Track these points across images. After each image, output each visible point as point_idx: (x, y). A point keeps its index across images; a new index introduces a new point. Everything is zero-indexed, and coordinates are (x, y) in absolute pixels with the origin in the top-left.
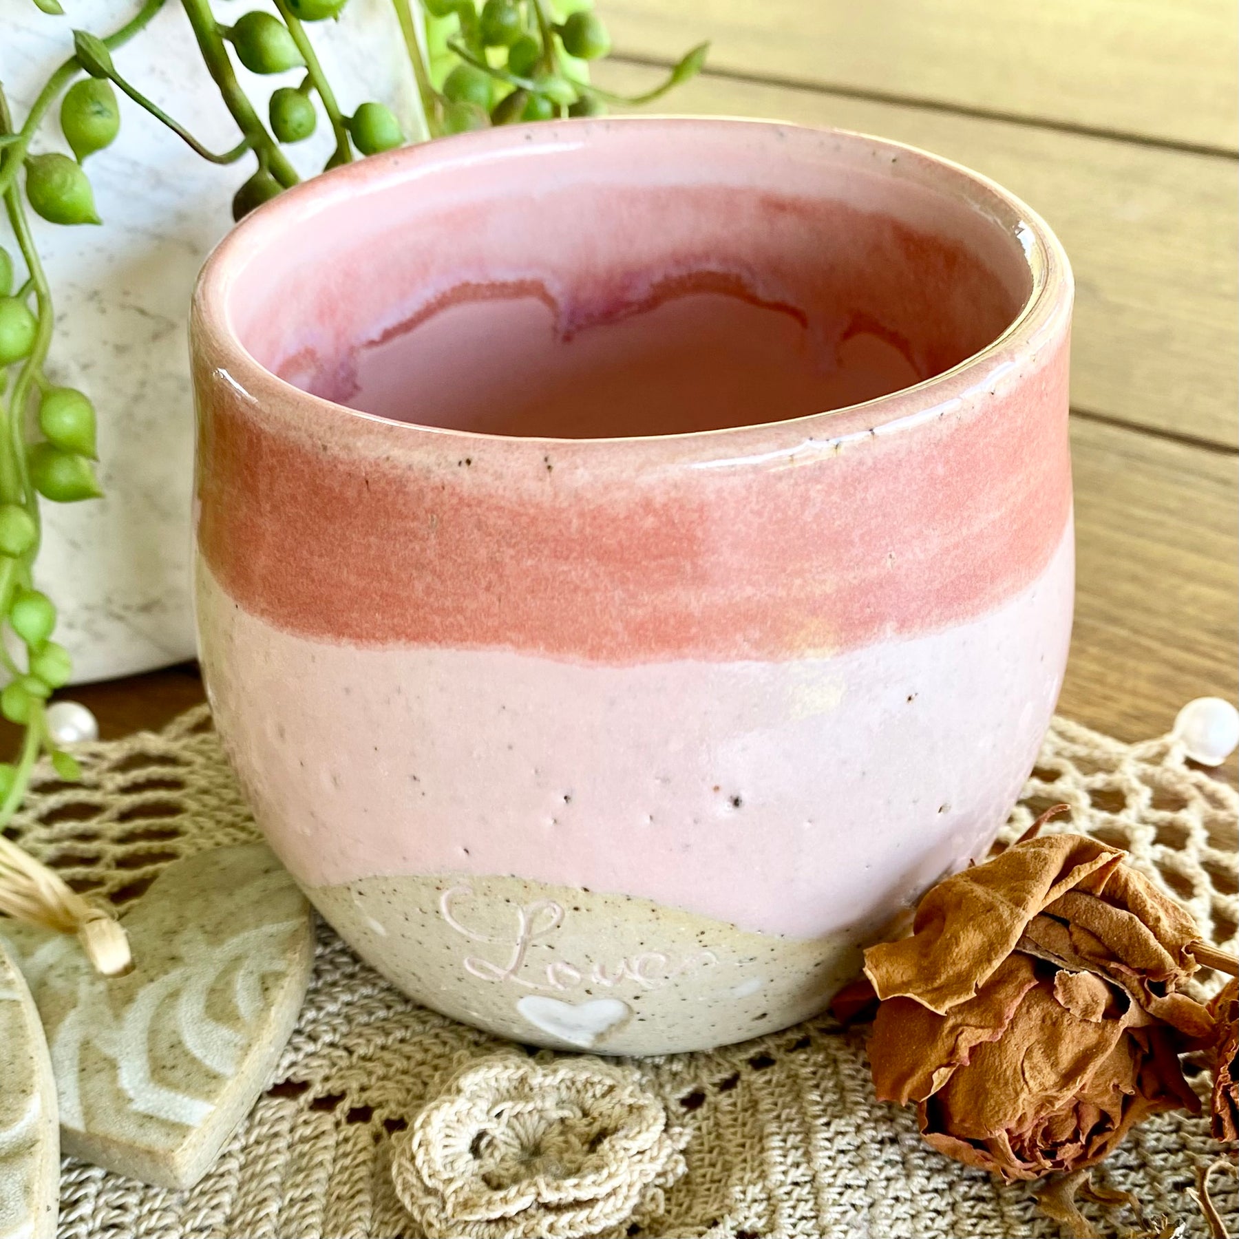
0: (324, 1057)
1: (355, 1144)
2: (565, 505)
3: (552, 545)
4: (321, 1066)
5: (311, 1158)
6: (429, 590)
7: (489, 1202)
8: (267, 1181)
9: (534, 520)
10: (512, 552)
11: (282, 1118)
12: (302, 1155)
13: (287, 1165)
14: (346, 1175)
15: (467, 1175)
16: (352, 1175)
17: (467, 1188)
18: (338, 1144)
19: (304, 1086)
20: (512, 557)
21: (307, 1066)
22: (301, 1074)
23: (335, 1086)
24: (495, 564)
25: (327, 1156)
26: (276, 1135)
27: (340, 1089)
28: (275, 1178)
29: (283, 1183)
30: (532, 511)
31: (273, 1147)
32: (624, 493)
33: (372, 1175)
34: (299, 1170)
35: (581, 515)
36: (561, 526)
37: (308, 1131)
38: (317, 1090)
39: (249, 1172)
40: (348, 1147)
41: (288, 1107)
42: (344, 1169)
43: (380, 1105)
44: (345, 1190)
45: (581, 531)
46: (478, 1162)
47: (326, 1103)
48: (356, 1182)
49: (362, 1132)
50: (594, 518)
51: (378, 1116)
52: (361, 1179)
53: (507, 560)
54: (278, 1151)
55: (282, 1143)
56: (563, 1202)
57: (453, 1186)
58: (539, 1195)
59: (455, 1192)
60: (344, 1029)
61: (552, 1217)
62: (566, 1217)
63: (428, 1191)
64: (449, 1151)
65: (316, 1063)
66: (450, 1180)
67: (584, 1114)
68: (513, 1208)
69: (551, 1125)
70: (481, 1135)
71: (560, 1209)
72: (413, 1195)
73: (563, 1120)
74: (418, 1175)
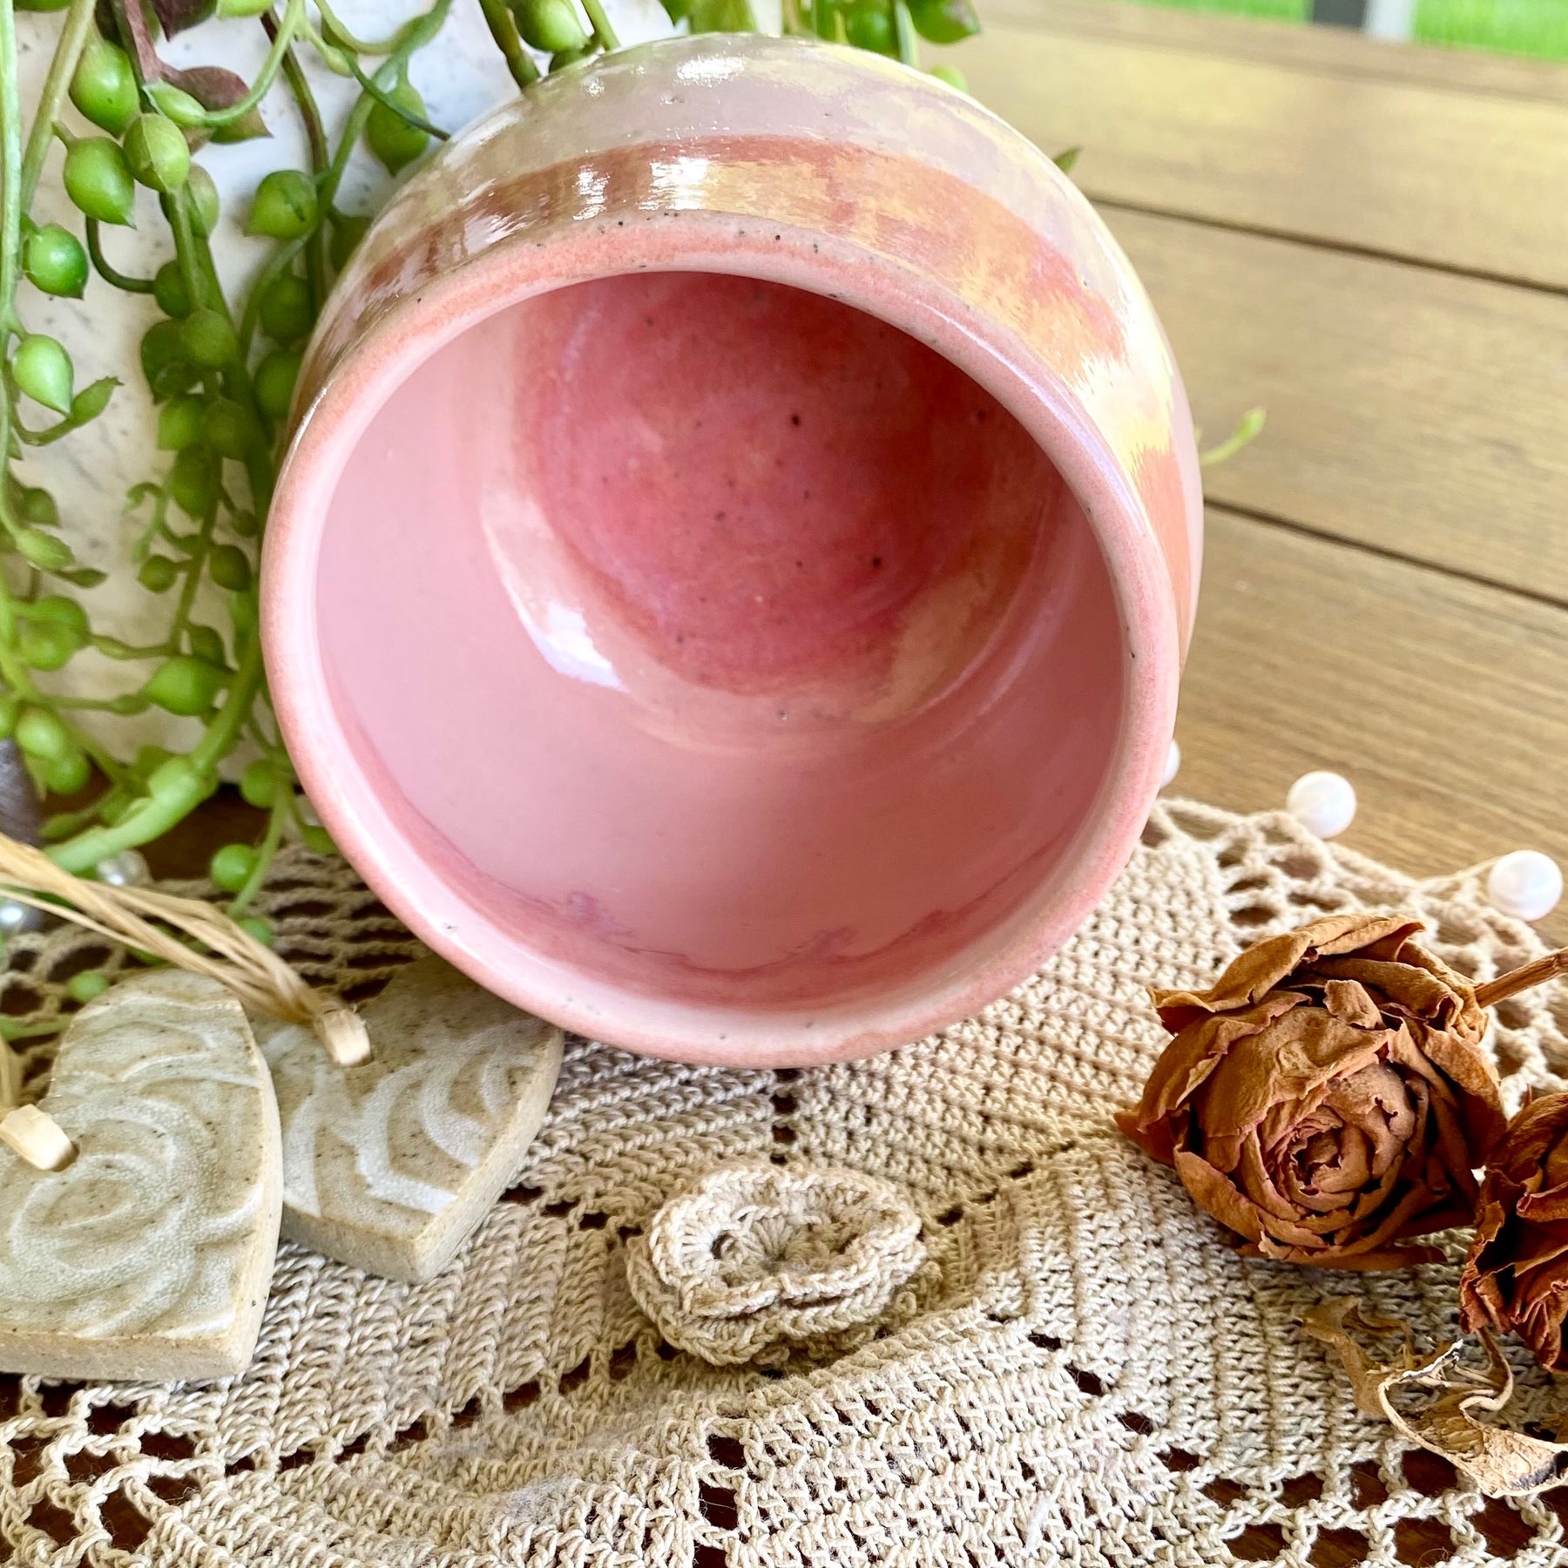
0: (559, 1163)
1: (587, 1250)
4: (555, 1172)
5: (540, 1262)
7: (730, 1296)
8: (493, 1281)
11: (512, 1222)
12: (530, 1259)
13: (513, 1266)
14: (576, 1281)
15: (708, 1273)
16: (582, 1280)
17: (706, 1286)
18: (568, 1250)
19: (537, 1192)
21: (541, 1172)
22: (536, 1179)
23: (570, 1192)
25: (558, 1260)
26: (505, 1237)
27: (574, 1195)
28: (502, 1279)
29: (509, 1284)
31: (500, 1250)
33: (604, 1282)
34: (527, 1273)
37: (538, 1235)
38: (551, 1197)
39: (474, 1273)
40: (580, 1253)
41: (519, 1212)
42: (574, 1274)
43: (616, 1212)
44: (574, 1295)
46: (718, 1262)
47: (559, 1209)
48: (586, 1288)
49: (596, 1238)
51: (613, 1223)
52: (592, 1284)
54: (505, 1254)
55: (510, 1247)
56: (808, 1299)
57: (691, 1283)
58: (782, 1290)
59: (693, 1289)
60: (581, 1135)
61: (795, 1313)
62: (811, 1312)
63: (665, 1289)
64: (688, 1249)
65: (550, 1168)
66: (688, 1277)
67: (834, 1219)
68: (756, 1302)
69: (797, 1232)
70: (723, 1237)
71: (804, 1305)
72: (648, 1294)
73: (810, 1227)
74: (656, 1272)
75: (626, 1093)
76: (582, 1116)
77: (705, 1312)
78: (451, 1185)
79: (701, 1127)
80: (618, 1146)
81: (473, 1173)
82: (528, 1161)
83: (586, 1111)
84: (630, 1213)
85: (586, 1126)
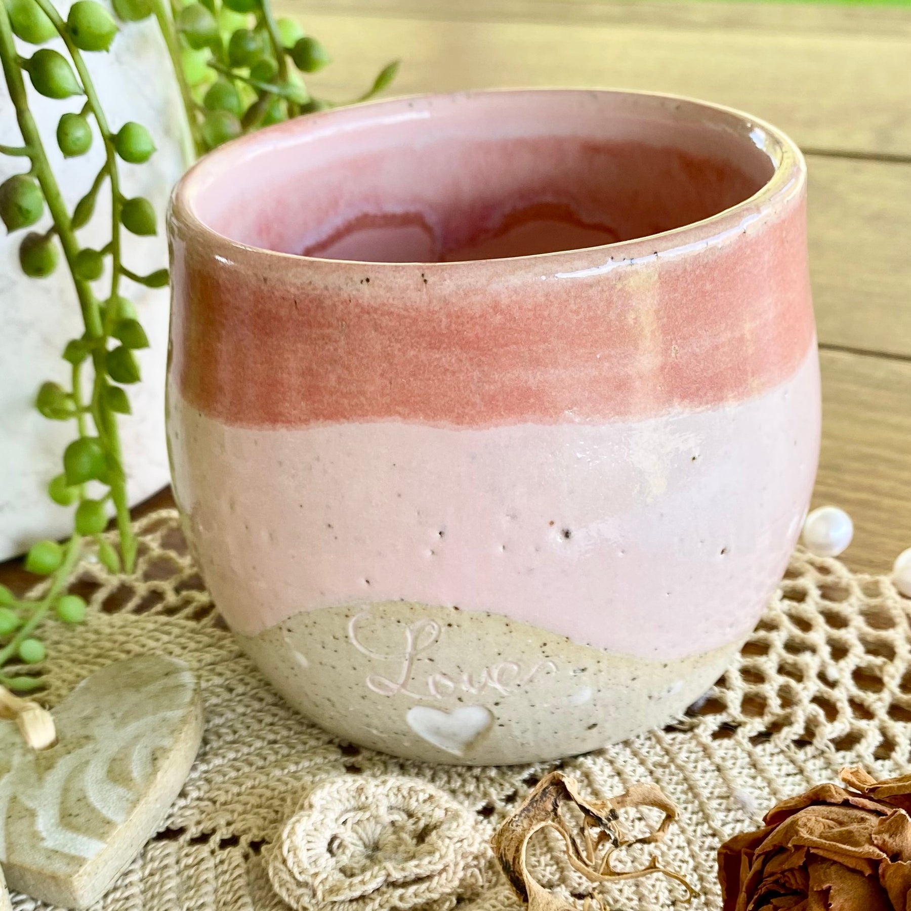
0: (193, 808)
1: (230, 864)
2: (437, 308)
3: (428, 339)
4: (192, 814)
5: (197, 879)
6: (340, 379)
7: (351, 885)
8: (166, 898)
9: (415, 320)
10: (399, 346)
11: (168, 855)
12: (190, 878)
13: (178, 887)
14: (228, 887)
15: (329, 869)
16: (232, 886)
17: (330, 878)
18: (216, 866)
19: (182, 830)
20: (399, 350)
21: (181, 816)
22: (178, 823)
23: (206, 826)
24: (388, 357)
25: (210, 875)
26: (166, 867)
27: (211, 827)
28: (172, 896)
29: (178, 899)
30: (413, 314)
31: (165, 875)
32: (479, 298)
33: (248, 884)
34: (189, 888)
35: (449, 315)
36: (435, 325)
37: (190, 860)
38: (194, 831)
39: (150, 894)
40: (225, 867)
41: (170, 847)
42: (225, 883)
44: (229, 897)
45: (448, 327)
46: (334, 859)
47: (203, 838)
48: (236, 891)
49: (235, 854)
50: (458, 317)
51: (244, 840)
52: (240, 888)
53: (396, 352)
54: (169, 877)
55: (172, 872)
56: (408, 880)
57: (319, 879)
58: (389, 875)
59: (322, 882)
60: (206, 787)
61: (400, 891)
62: (412, 889)
63: (299, 884)
64: (311, 853)
65: (188, 812)
66: (316, 875)
67: (410, 815)
68: (370, 888)
69: (384, 827)
70: (333, 839)
71: (405, 884)
72: (288, 890)
73: (393, 823)
74: (291, 873)
75: (232, 755)
76: (204, 775)
77: (335, 899)
78: (102, 836)
79: (293, 768)
80: (235, 789)
81: (120, 827)
82: (170, 811)
83: (206, 772)
84: (255, 831)
85: (209, 781)
